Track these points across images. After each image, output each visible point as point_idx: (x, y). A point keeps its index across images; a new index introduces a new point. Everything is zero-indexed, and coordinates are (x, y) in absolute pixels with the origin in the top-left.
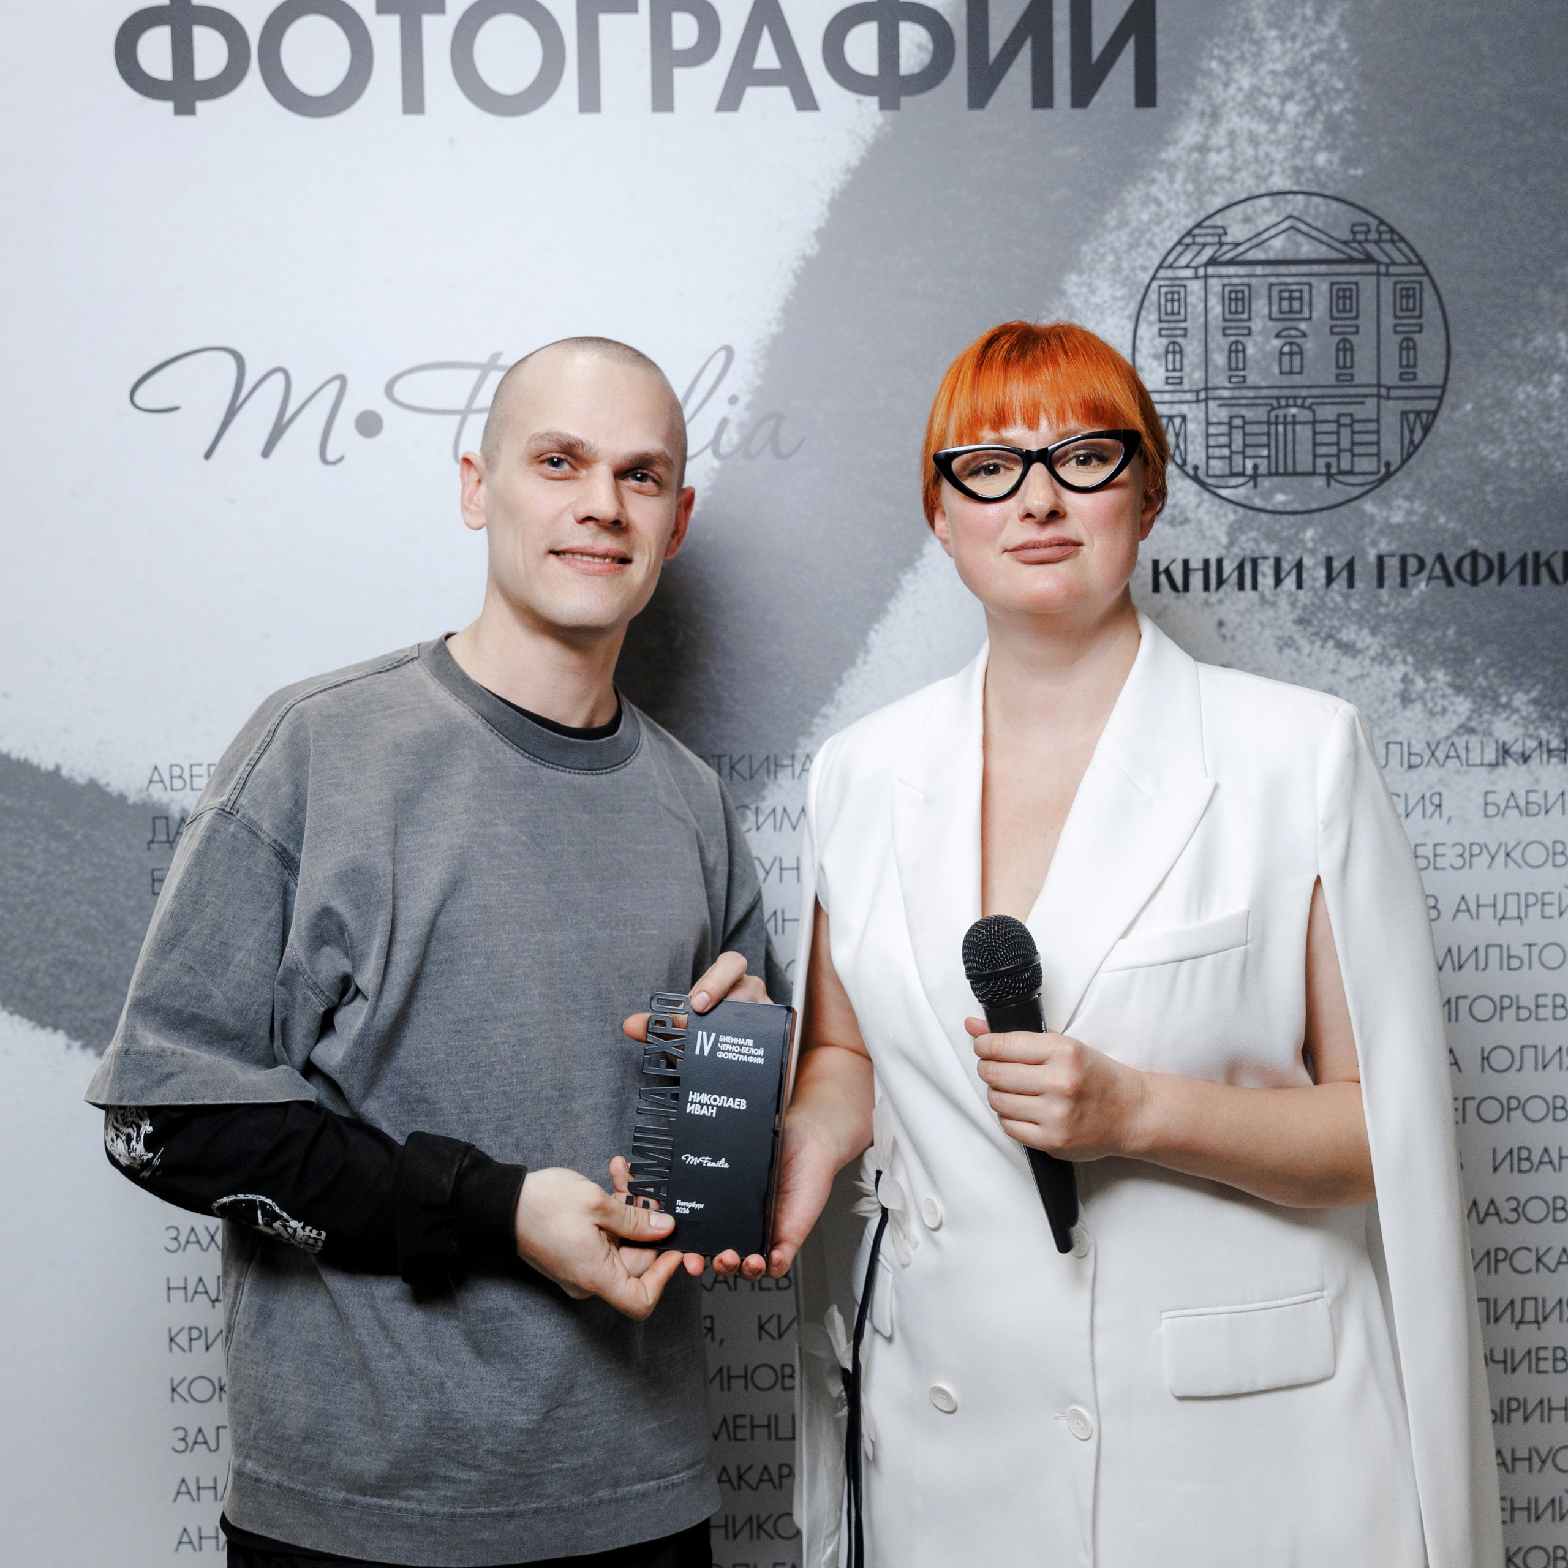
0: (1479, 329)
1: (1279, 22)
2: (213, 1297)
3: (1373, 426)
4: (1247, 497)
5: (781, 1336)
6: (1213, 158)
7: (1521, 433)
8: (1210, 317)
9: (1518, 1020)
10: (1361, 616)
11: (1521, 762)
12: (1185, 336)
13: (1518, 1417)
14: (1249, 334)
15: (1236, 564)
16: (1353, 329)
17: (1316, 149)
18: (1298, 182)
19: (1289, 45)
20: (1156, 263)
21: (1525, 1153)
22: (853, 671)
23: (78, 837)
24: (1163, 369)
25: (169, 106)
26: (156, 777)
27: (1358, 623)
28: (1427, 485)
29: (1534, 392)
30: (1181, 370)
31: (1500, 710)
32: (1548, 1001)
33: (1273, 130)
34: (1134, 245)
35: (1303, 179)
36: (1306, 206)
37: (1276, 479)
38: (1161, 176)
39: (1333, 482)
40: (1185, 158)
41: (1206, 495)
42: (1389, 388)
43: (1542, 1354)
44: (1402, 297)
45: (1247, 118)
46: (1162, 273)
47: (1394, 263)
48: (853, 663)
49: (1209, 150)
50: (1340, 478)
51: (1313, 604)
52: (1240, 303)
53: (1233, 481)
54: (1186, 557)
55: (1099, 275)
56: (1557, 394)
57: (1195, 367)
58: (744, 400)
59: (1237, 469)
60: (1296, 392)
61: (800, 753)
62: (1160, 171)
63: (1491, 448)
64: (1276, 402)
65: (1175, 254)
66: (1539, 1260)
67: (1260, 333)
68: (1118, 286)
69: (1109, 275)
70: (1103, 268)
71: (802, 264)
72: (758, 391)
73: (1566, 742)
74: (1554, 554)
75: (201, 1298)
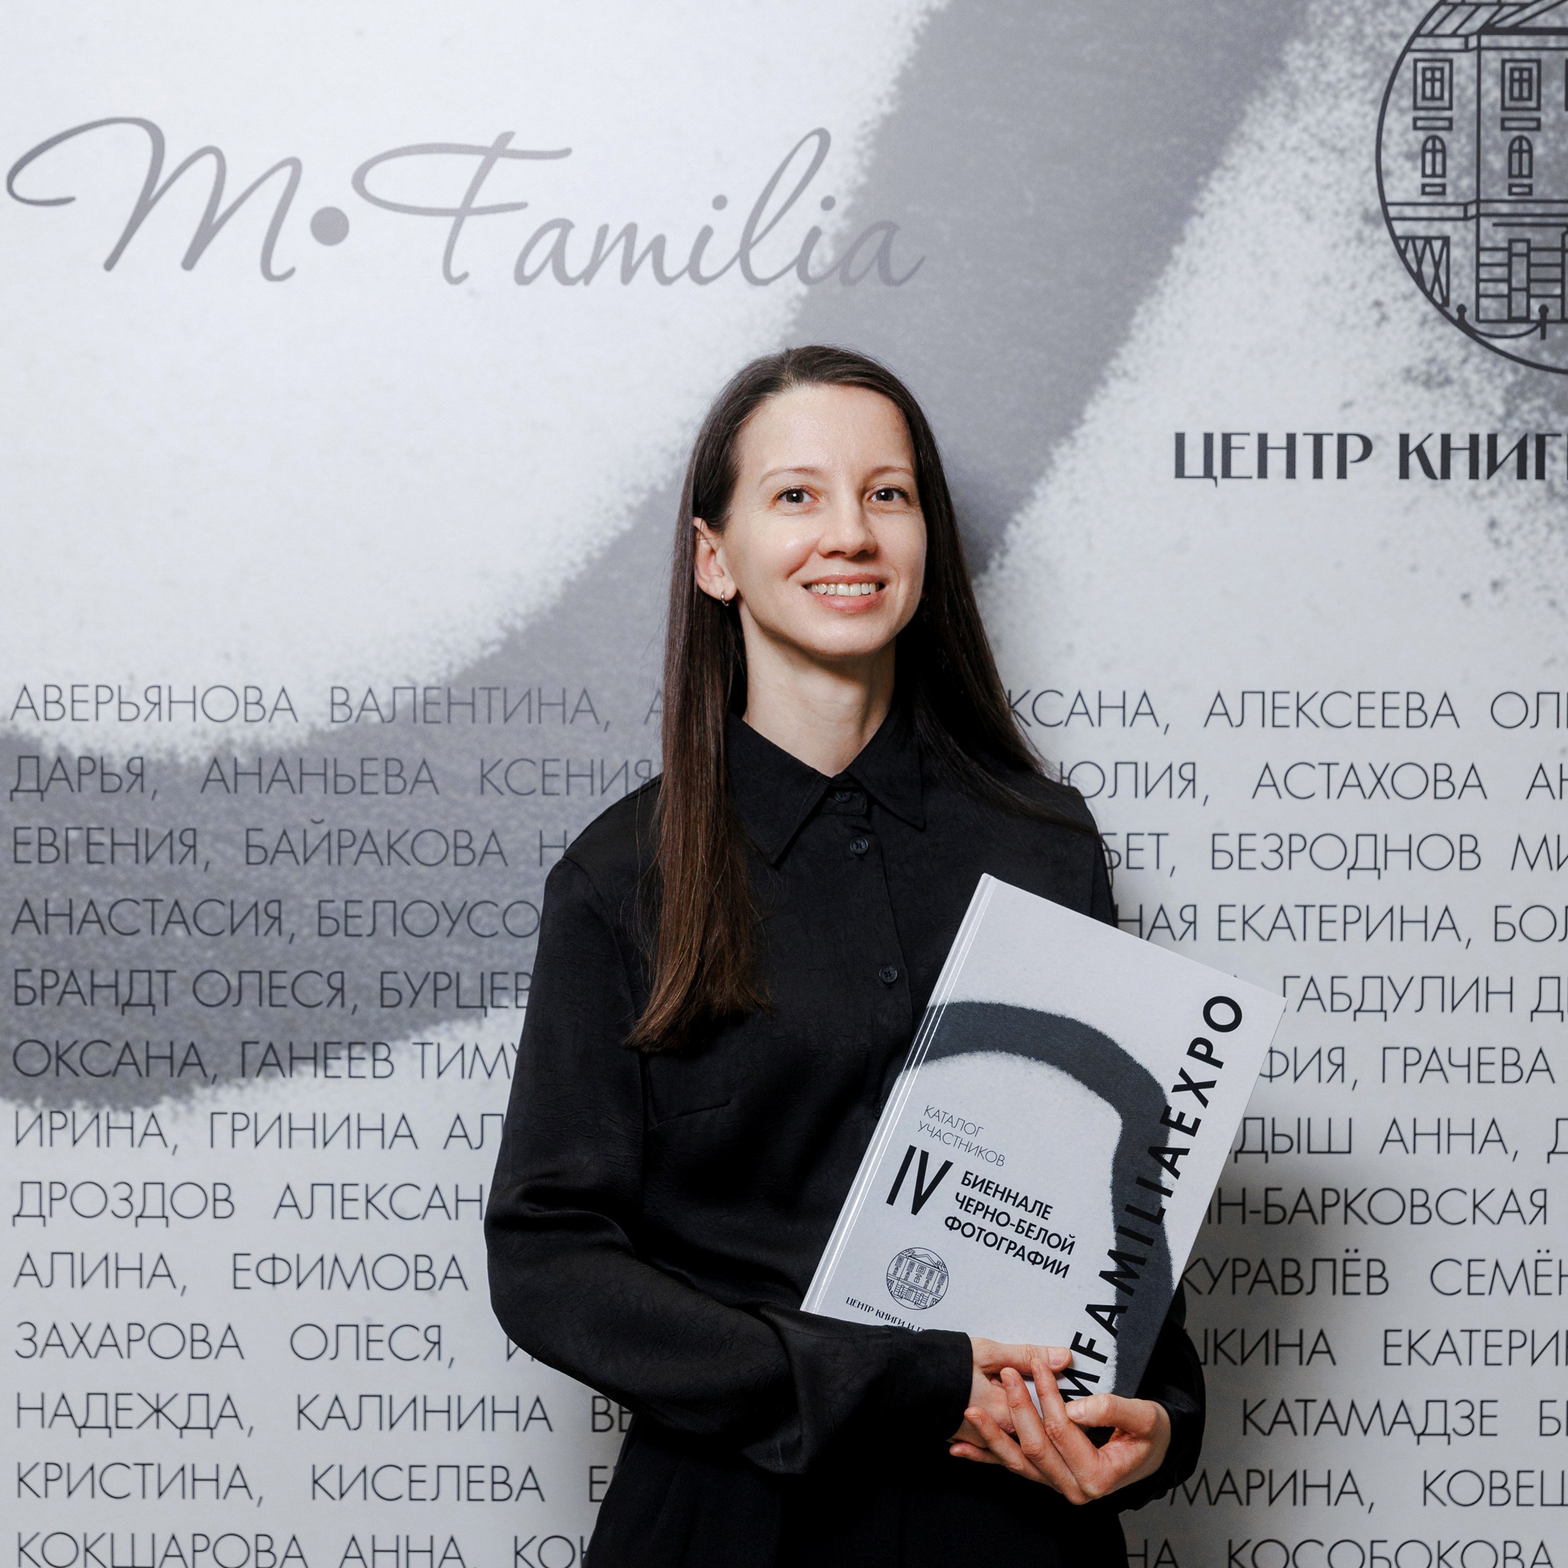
2: (80, 1423)
4: (1531, 351)
8: (1483, 104)
12: (1449, 128)
14: (1538, 128)
15: (1515, 443)
20: (1412, 29)
22: (984, 578)
24: (1419, 173)
26: (25, 702)
30: (1443, 175)
41: (1475, 347)
46: (1419, 43)
48: (985, 567)
52: (1525, 85)
53: (1513, 329)
54: (1445, 432)
55: (1332, 43)
57: (1463, 172)
58: (843, 203)
59: (1519, 311)
65: (1437, 17)
67: (1553, 127)
68: (1358, 58)
69: (1346, 44)
70: (1339, 34)
71: (926, 19)
72: (861, 192)
75: (63, 1424)
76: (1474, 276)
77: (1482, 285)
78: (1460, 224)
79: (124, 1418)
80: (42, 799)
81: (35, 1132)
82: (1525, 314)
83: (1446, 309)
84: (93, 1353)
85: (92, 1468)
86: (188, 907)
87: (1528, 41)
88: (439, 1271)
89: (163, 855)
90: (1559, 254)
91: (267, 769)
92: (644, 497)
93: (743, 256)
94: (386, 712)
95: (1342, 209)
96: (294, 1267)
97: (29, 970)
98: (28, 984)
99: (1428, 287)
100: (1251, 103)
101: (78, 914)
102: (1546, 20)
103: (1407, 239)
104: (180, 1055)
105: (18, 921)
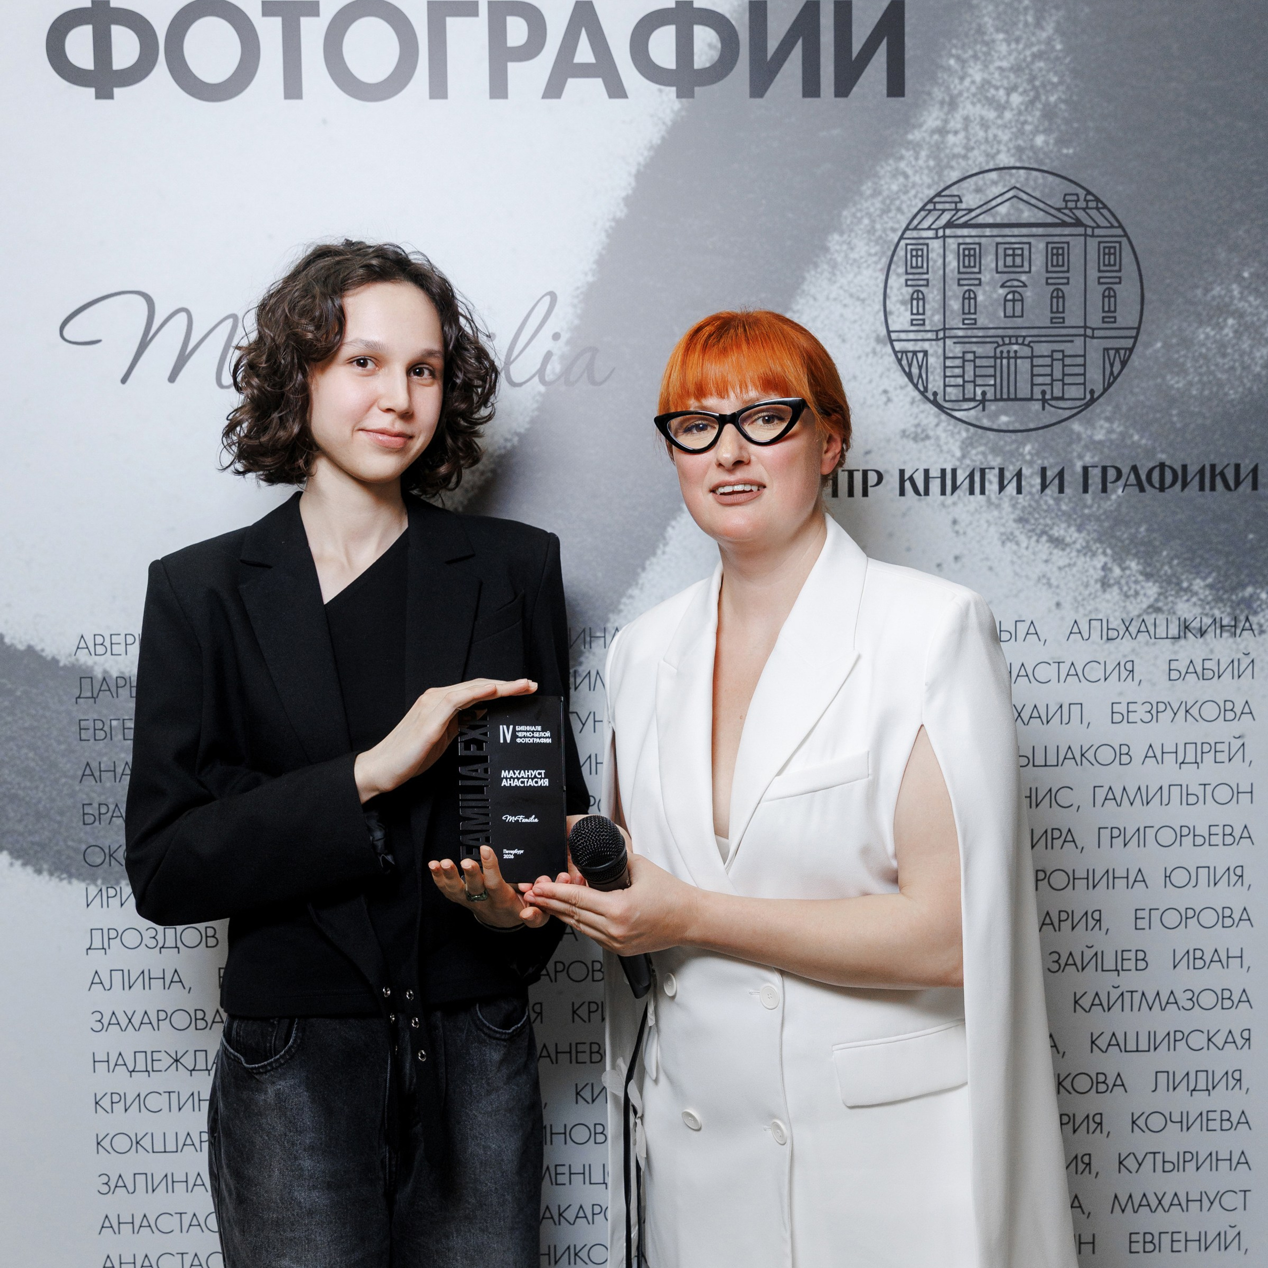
1: (1006, 27)
2: (131, 1069)
3: (1080, 360)
4: (977, 419)
5: (593, 1101)
6: (951, 139)
7: (1201, 367)
9: (1194, 845)
10: (1070, 516)
11: (1199, 636)
12: (927, 285)
13: (1190, 1166)
14: (980, 284)
15: (968, 473)
16: (1065, 281)
17: (1036, 132)
18: (1020, 159)
19: (1013, 46)
20: (904, 226)
21: (1198, 954)
22: (654, 560)
23: (18, 693)
24: (909, 312)
25: (90, 92)
26: (82, 645)
27: (1066, 521)
28: (1124, 409)
29: (1212, 333)
30: (924, 314)
31: (1182, 593)
32: (1219, 830)
34: (886, 211)
35: (1024, 157)
36: (1027, 179)
37: (1001, 404)
38: (908, 154)
39: (1046, 405)
40: (928, 139)
41: (944, 417)
42: (1093, 329)
43: (1211, 1115)
44: (1105, 254)
45: (979, 106)
46: (908, 234)
47: (1099, 227)
48: (654, 554)
49: (948, 132)
51: (1030, 506)
52: (972, 258)
53: (966, 405)
54: (926, 467)
55: (856, 235)
56: (1231, 335)
58: (565, 336)
59: (969, 395)
61: (610, 626)
62: (908, 149)
63: (1176, 378)
64: (1001, 341)
65: (919, 218)
66: (1209, 1040)
67: (988, 283)
68: (872, 244)
69: (865, 235)
70: (860, 229)
71: (613, 224)
72: (576, 329)
73: (1236, 619)
74: (1228, 465)
75: (121, 1069)
76: (942, 374)
77: (947, 379)
78: (934, 343)
79: (157, 1066)
80: (95, 702)
81: (98, 899)
82: (973, 396)
83: (926, 394)
84: (137, 1029)
85: (139, 1095)
87: (973, 232)
90: (993, 360)
95: (863, 335)
97: (91, 804)
98: (91, 812)
99: (915, 381)
100: (808, 271)
101: (119, 770)
102: (984, 219)
103: (902, 352)
105: (83, 775)
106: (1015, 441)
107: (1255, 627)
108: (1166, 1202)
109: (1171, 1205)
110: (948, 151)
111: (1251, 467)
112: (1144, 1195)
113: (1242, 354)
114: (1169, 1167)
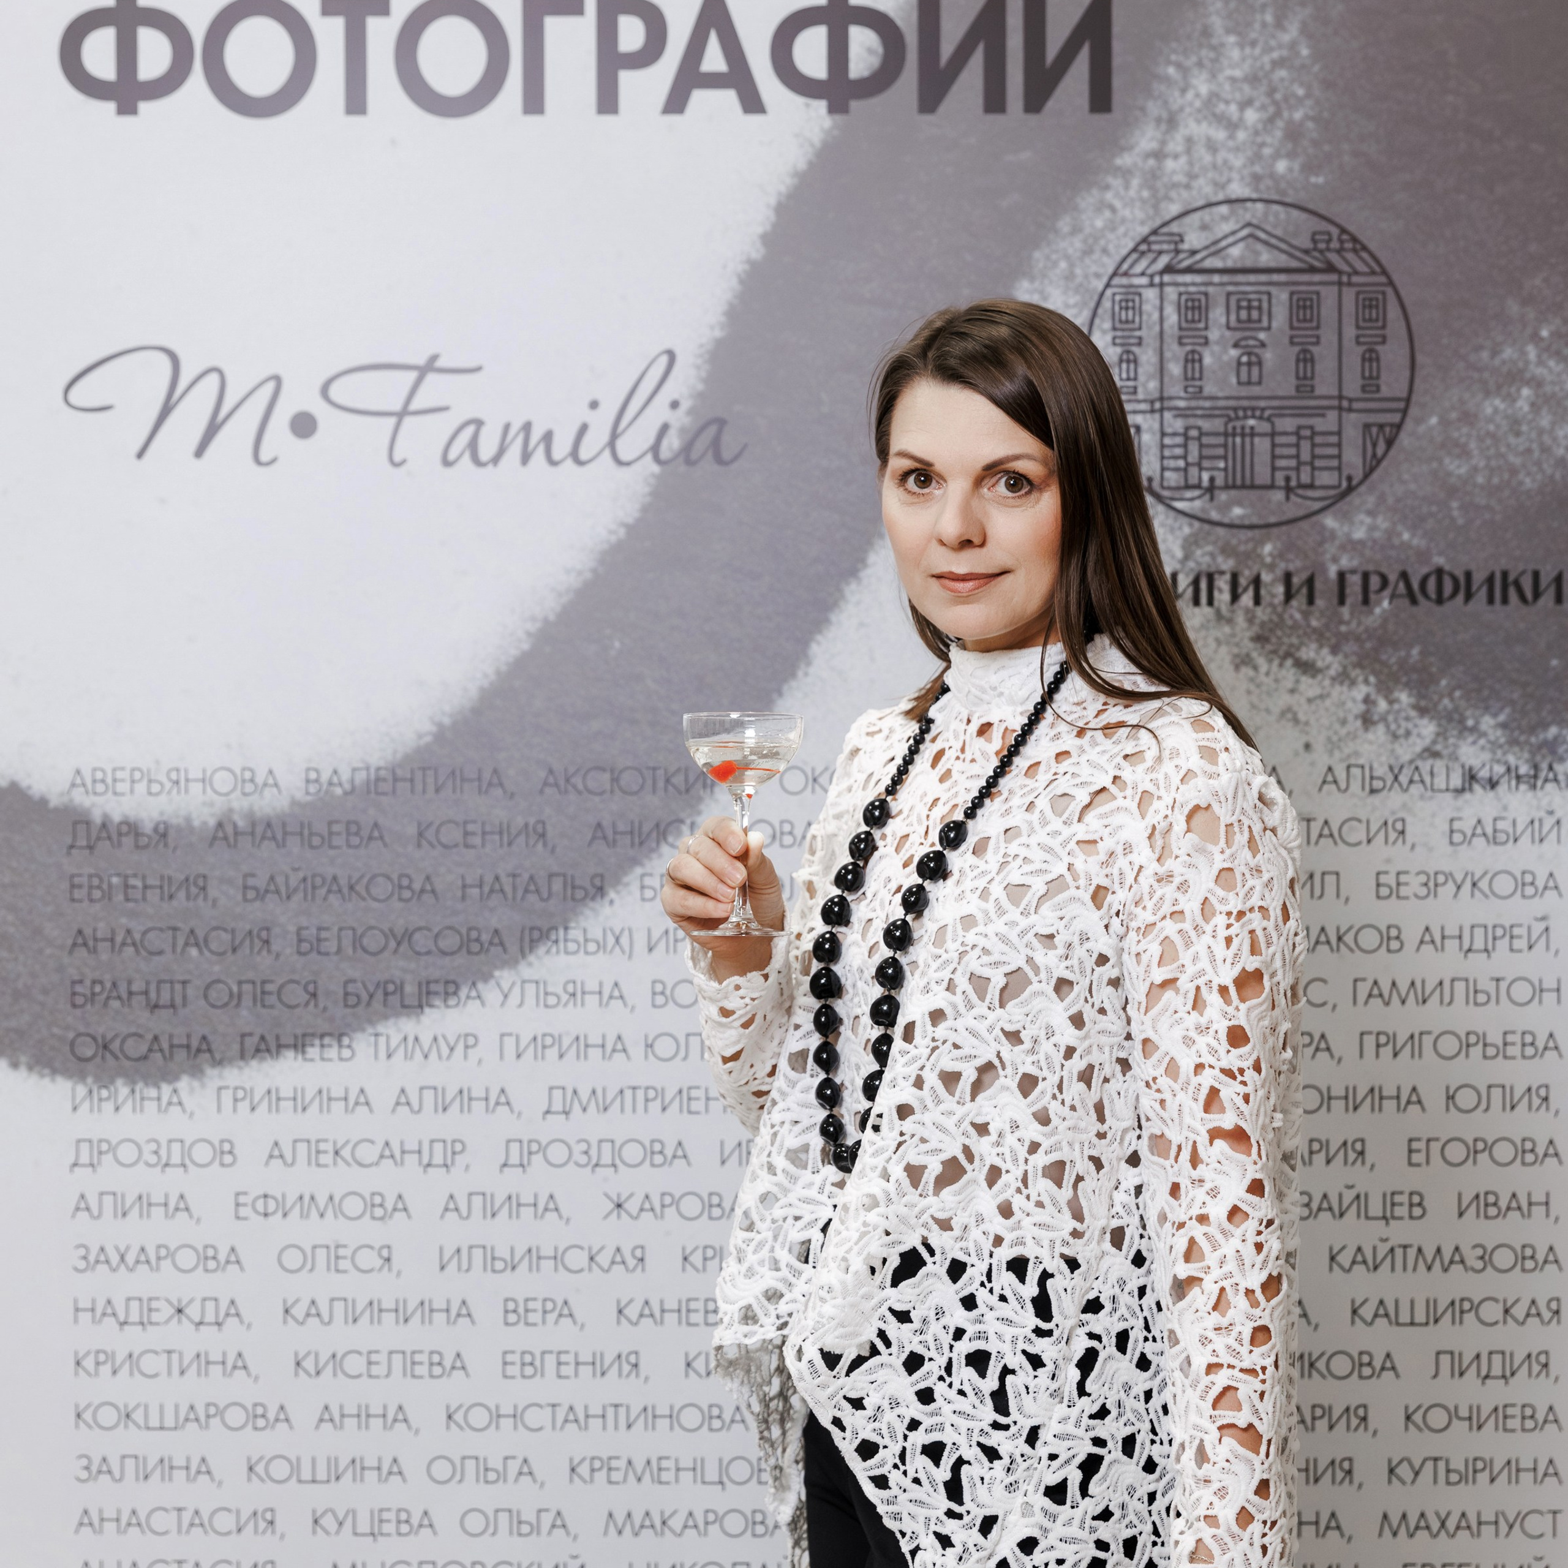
0: (1445, 341)
1: (1239, 28)
2: (122, 1319)
3: (1334, 439)
5: (708, 1374)
6: (1170, 164)
7: (1488, 448)
8: (1166, 326)
9: (1485, 1057)
10: (1322, 635)
11: (1488, 788)
12: (1139, 344)
13: (1483, 1477)
15: (1191, 578)
17: (1276, 156)
18: (1257, 190)
19: (1248, 50)
20: (1110, 270)
21: (1491, 1199)
22: (793, 684)
25: (111, 106)
26: (78, 781)
27: (1318, 641)
28: (1390, 500)
29: (1502, 406)
31: (1466, 734)
32: (1515, 1038)
33: (1231, 137)
34: (1088, 252)
35: (1262, 187)
36: (1266, 214)
38: (1116, 182)
40: (1140, 164)
41: (1161, 508)
42: (1350, 400)
43: (1510, 1411)
45: (1204, 125)
46: (1117, 281)
47: (1356, 273)
48: (793, 675)
49: (1165, 156)
50: (1300, 492)
51: (1271, 621)
53: (1189, 494)
56: (1526, 408)
57: (1150, 377)
58: (685, 405)
60: (1254, 403)
62: (1115, 177)
63: (1457, 463)
64: (1234, 413)
66: (1506, 1311)
67: (1217, 343)
69: (1062, 282)
70: (1056, 274)
71: (747, 267)
72: (700, 396)
73: (1536, 767)
74: (1523, 572)
75: (110, 1321)
79: (155, 1317)
80: (92, 854)
81: (86, 1105)
84: (131, 1269)
85: (131, 1355)
86: (201, 934)
87: (1198, 278)
88: (389, 1205)
89: (182, 894)
91: (259, 830)
92: (538, 625)
93: (612, 444)
94: (347, 787)
96: (281, 1203)
97: (81, 982)
98: (82, 991)
101: (119, 939)
104: (195, 1044)
105: (74, 945)
106: (1252, 539)
107: (1561, 777)
108: (1451, 1524)
109: (1458, 1528)
110: (1165, 179)
111: (1554, 574)
112: (1422, 1515)
113: (1541, 432)
114: (1454, 1477)
